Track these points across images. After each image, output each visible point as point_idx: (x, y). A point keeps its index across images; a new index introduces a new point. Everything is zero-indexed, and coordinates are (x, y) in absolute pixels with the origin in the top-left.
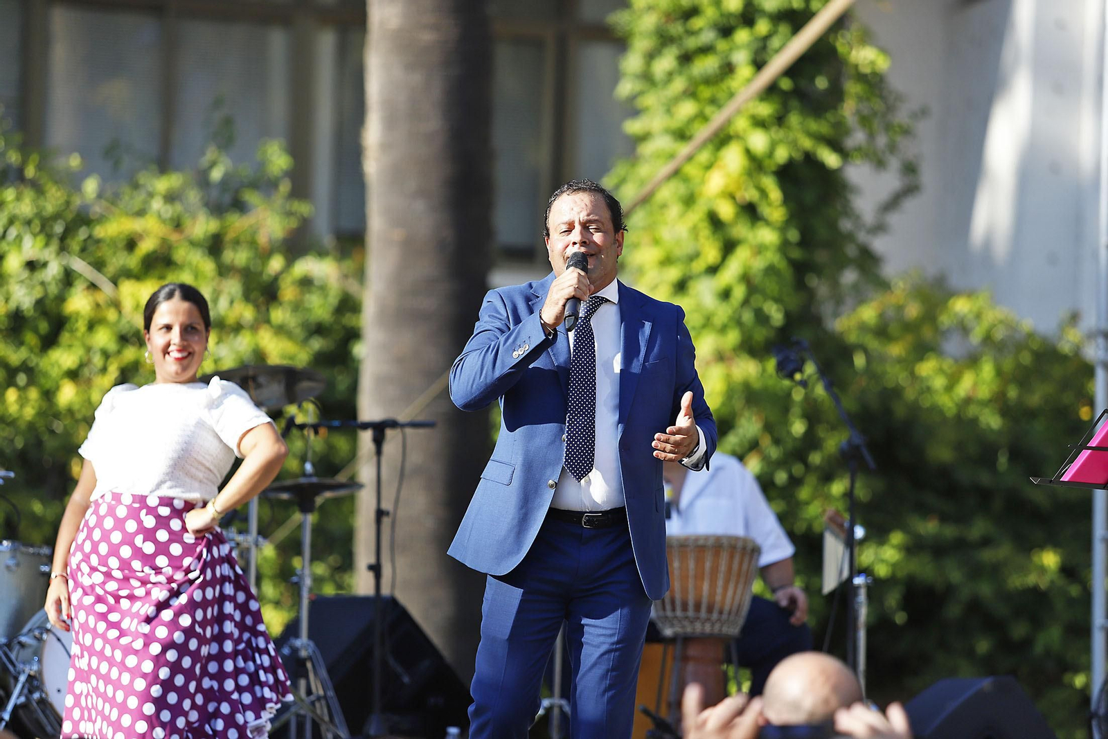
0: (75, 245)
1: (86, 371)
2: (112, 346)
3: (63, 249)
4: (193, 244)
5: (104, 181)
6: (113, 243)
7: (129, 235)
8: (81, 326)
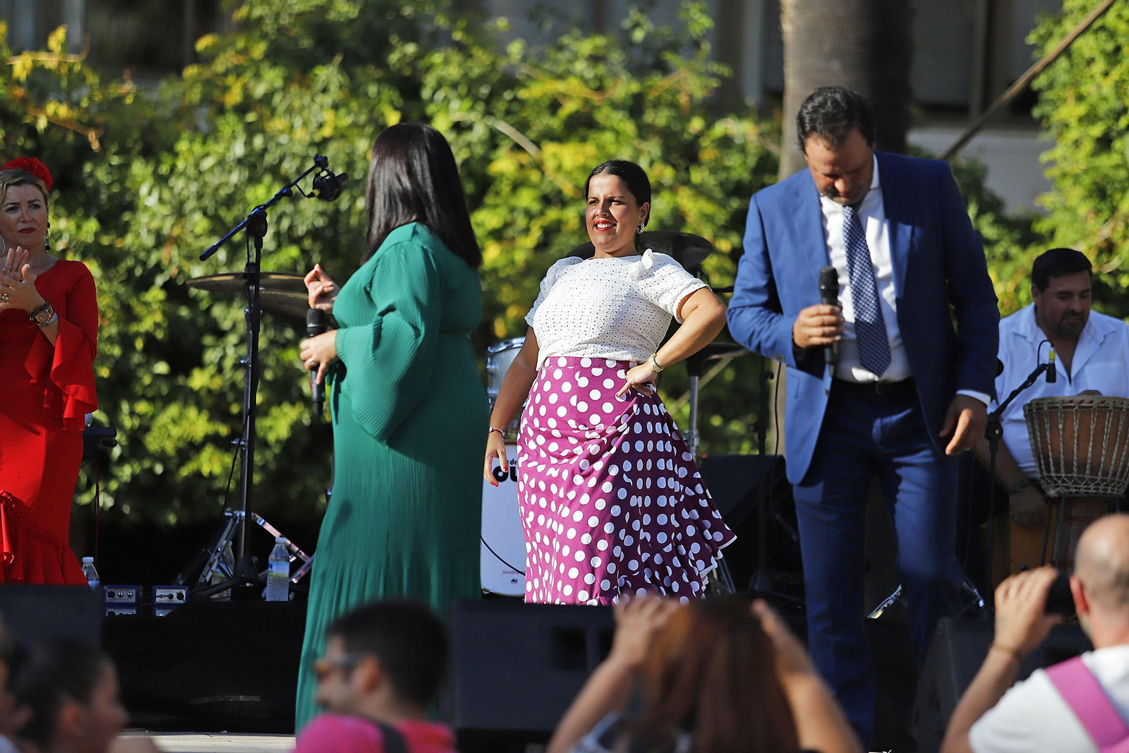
0: (501, 106)
1: (510, 232)
2: (535, 207)
3: (488, 113)
4: (615, 106)
5: (529, 43)
6: (537, 102)
7: (553, 96)
8: (505, 188)
